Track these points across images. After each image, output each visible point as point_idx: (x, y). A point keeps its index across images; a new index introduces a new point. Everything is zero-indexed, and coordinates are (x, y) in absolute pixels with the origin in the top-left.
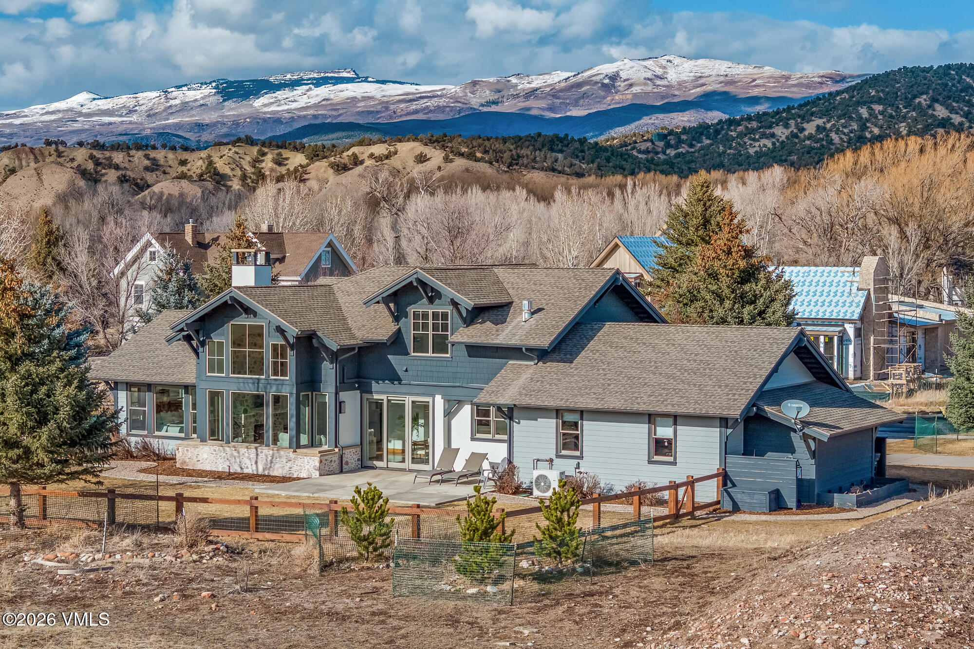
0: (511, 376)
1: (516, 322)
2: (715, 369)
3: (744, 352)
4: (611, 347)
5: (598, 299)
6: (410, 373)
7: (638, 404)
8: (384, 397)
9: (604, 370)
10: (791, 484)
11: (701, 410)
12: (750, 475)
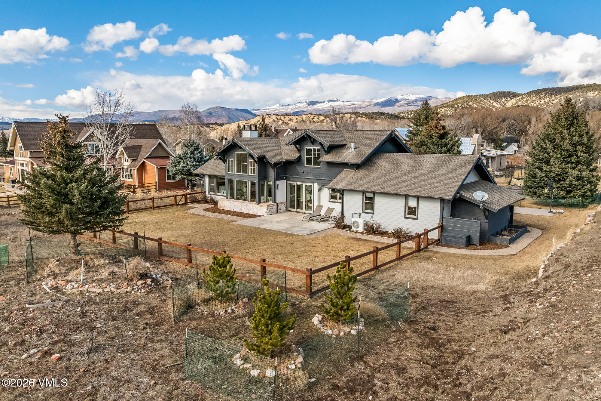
0: (344, 176)
1: (347, 152)
2: (437, 175)
3: (451, 166)
4: (389, 163)
5: (384, 143)
6: (305, 173)
7: (400, 191)
8: (295, 183)
9: (385, 174)
10: (477, 233)
11: (431, 195)
12: (455, 227)
